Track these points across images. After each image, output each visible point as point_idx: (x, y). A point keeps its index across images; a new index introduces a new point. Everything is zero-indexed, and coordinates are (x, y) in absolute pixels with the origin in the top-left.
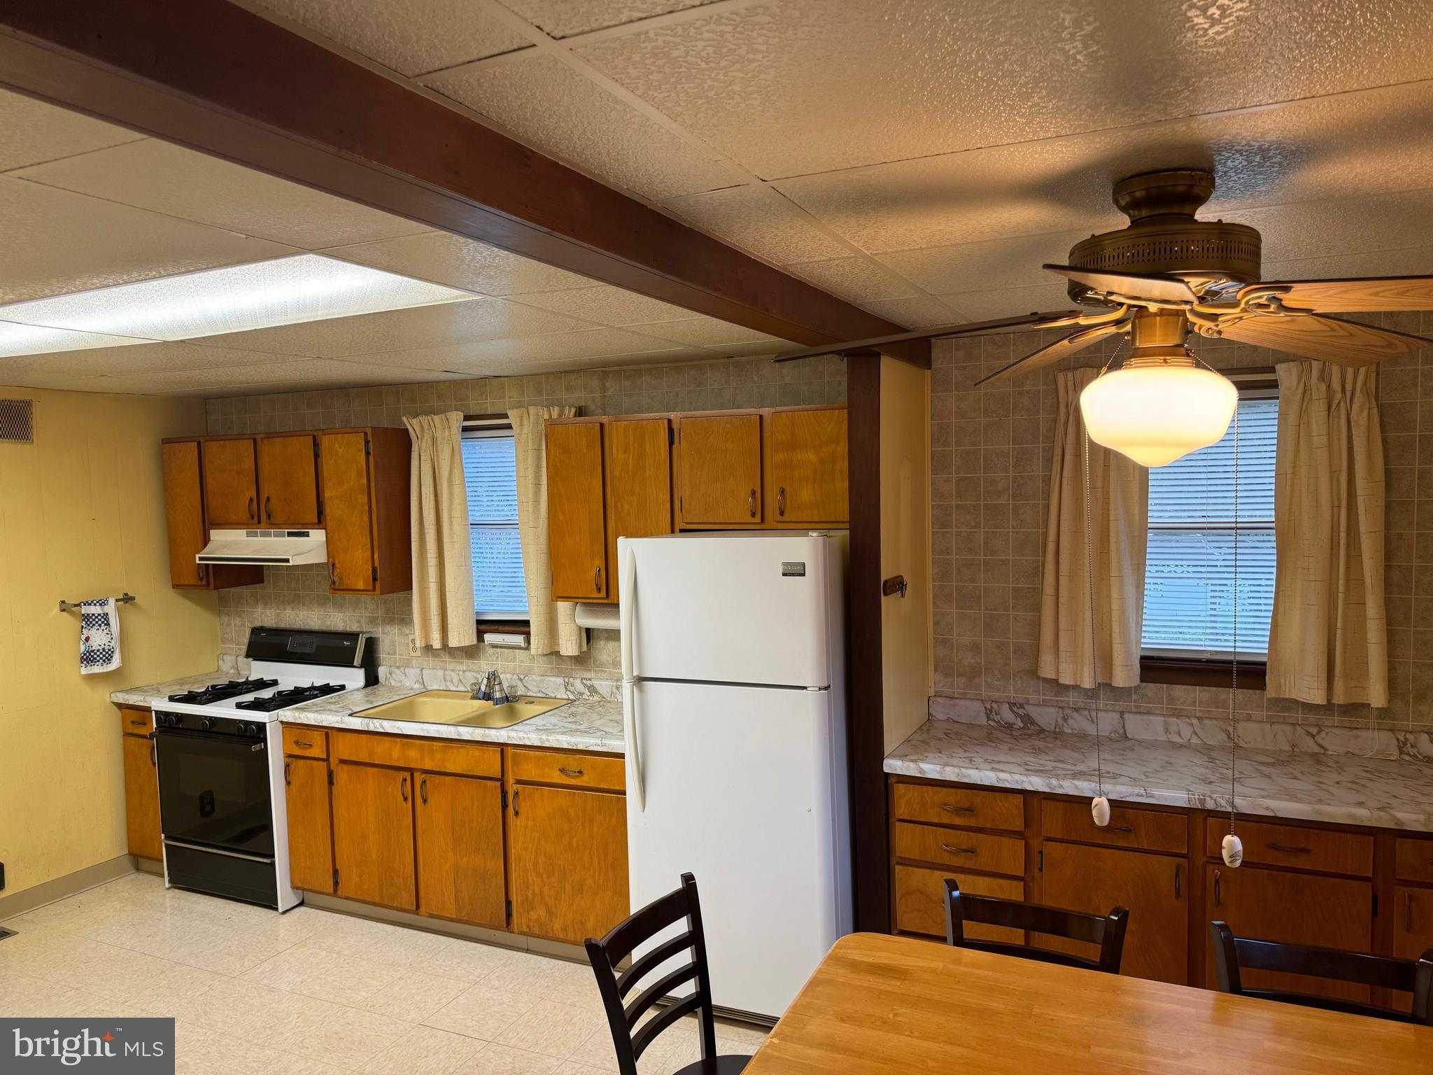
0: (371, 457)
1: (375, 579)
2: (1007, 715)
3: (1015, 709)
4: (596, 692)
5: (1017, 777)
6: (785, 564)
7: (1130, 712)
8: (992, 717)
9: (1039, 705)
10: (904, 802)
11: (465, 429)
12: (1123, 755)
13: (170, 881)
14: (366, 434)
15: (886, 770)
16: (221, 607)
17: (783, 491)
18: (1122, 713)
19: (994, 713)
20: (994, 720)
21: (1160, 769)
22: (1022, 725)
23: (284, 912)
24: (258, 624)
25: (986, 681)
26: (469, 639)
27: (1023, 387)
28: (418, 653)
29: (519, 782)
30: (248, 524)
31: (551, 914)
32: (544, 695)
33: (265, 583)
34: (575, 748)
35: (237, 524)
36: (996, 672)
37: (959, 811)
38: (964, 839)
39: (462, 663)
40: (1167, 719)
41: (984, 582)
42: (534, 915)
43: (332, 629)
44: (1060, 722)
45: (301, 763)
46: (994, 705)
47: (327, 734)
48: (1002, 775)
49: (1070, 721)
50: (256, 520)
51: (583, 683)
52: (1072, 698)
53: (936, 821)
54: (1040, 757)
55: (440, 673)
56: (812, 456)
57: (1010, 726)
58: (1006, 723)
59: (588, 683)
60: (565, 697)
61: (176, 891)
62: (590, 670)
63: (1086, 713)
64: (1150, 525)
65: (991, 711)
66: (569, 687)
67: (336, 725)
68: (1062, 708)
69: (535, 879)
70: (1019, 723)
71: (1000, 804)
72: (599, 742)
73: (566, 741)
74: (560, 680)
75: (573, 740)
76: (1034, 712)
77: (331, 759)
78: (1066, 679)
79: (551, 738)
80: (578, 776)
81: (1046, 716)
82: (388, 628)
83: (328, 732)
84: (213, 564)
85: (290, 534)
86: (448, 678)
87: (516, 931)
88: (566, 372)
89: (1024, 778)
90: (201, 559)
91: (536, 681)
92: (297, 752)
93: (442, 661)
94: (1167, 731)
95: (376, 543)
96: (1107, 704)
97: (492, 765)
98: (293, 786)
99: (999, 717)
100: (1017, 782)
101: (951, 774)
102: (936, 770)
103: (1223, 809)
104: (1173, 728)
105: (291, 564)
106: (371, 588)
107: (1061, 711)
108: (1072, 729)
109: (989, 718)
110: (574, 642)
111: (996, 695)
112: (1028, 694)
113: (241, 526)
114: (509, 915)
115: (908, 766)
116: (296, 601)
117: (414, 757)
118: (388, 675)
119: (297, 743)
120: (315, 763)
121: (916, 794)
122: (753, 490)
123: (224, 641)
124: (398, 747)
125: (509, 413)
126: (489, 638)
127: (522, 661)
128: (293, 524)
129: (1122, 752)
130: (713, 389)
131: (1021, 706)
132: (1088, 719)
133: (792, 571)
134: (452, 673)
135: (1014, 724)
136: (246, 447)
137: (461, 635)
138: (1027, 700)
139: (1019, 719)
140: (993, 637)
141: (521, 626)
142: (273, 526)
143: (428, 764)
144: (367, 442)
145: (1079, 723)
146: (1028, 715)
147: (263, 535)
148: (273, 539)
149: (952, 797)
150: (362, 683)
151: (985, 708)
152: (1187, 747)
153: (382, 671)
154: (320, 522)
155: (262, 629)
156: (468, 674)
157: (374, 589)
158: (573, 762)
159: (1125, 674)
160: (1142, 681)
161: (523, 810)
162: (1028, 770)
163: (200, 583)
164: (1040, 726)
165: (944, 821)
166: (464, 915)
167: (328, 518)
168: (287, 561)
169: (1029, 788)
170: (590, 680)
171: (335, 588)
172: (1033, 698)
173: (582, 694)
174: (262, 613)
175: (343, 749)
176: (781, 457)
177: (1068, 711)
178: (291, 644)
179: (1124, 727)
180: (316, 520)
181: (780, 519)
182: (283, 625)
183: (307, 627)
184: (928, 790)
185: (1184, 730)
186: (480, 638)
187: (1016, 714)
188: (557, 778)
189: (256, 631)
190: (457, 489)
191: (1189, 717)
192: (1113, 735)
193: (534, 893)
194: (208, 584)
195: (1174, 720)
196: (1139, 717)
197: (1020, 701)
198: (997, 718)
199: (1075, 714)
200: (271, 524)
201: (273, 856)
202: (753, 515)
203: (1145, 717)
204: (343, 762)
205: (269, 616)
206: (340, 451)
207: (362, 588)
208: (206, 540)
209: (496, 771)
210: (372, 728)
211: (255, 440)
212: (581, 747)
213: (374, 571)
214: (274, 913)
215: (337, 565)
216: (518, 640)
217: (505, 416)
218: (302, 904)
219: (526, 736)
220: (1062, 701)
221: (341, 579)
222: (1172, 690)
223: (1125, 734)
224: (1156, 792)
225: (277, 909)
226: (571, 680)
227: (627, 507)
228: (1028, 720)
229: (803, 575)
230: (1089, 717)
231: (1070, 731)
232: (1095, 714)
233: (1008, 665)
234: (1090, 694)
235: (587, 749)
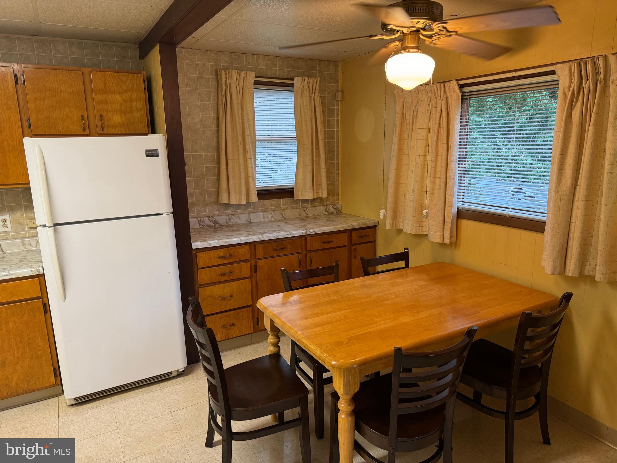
2: (207, 222)
3: (210, 219)
5: (247, 238)
6: (146, 151)
7: (251, 213)
9: (219, 216)
10: (202, 260)
17: (102, 116)
18: (249, 214)
19: (202, 222)
20: (202, 225)
22: (213, 225)
25: (197, 209)
27: (203, 75)
36: (201, 204)
37: (225, 257)
40: (264, 213)
41: (193, 165)
44: (228, 221)
46: (202, 219)
48: (242, 238)
49: (232, 220)
52: (231, 211)
56: (118, 98)
57: (209, 226)
58: (207, 225)
63: (237, 215)
65: (201, 221)
68: (228, 215)
70: (212, 224)
71: (241, 250)
76: (217, 218)
78: (233, 202)
81: (222, 220)
89: (250, 238)
94: (264, 217)
96: (243, 211)
99: (204, 223)
100: (247, 240)
101: (222, 242)
102: (216, 242)
103: (312, 233)
104: (266, 216)
107: (228, 216)
108: (232, 223)
109: (200, 225)
111: (201, 214)
112: (214, 211)
115: (203, 244)
121: (207, 255)
122: (82, 115)
129: (259, 226)
131: (212, 217)
132: (238, 218)
133: (152, 153)
135: (210, 225)
138: (214, 214)
139: (212, 223)
140: (198, 189)
145: (235, 220)
146: (216, 220)
151: (198, 220)
152: (271, 221)
160: (259, 200)
164: (220, 224)
165: (219, 263)
169: (252, 241)
172: (216, 213)
177: (230, 216)
179: (250, 219)
184: (212, 253)
185: (269, 216)
187: (211, 221)
191: (270, 211)
192: (247, 222)
195: (266, 213)
196: (255, 214)
197: (211, 215)
198: (203, 224)
199: (233, 217)
202: (84, 130)
203: (257, 214)
220: (227, 212)
222: (264, 202)
223: (251, 221)
228: (215, 222)
229: (158, 156)
230: (238, 217)
231: (231, 224)
232: (240, 216)
233: (205, 200)
234: (237, 208)
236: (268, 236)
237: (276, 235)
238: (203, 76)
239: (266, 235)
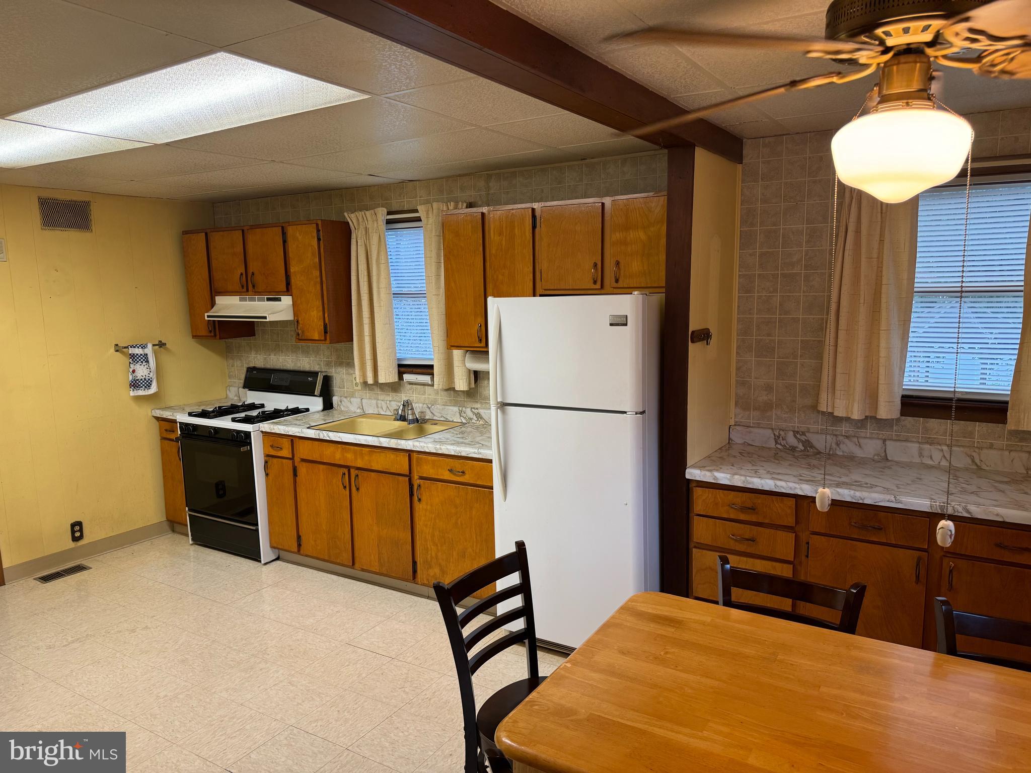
0: (321, 242)
1: (326, 332)
2: (791, 440)
3: (798, 436)
4: (481, 418)
5: (791, 485)
6: (612, 317)
7: (891, 440)
8: (779, 442)
9: (818, 433)
10: (701, 501)
11: (389, 222)
12: (882, 471)
13: (193, 540)
14: (317, 225)
15: (688, 476)
16: (227, 353)
17: (618, 263)
18: (884, 441)
19: (781, 439)
20: (781, 444)
21: (910, 482)
22: (803, 448)
23: (266, 564)
24: (252, 365)
25: (776, 414)
26: (392, 377)
27: (817, 177)
28: (359, 387)
29: (421, 478)
30: (240, 292)
31: (443, 572)
32: (445, 419)
33: (256, 336)
34: (459, 455)
35: (232, 292)
36: (785, 407)
37: (744, 509)
38: (747, 531)
39: (389, 395)
40: (921, 446)
41: (778, 336)
42: (431, 572)
43: (302, 369)
45: (275, 460)
46: (782, 433)
47: (292, 441)
48: (779, 483)
49: (841, 446)
50: (245, 289)
51: (472, 411)
52: (844, 428)
53: (725, 516)
54: (813, 471)
55: (374, 402)
56: (642, 235)
57: (793, 449)
58: (790, 447)
59: (476, 411)
60: (460, 421)
61: (197, 546)
62: (477, 402)
63: (855, 440)
64: (916, 290)
65: (779, 437)
66: (463, 414)
67: (298, 435)
68: (836, 435)
69: (432, 547)
70: (801, 447)
71: (777, 505)
72: (477, 451)
73: (453, 450)
74: (456, 409)
75: (458, 449)
76: (813, 438)
77: (295, 458)
78: (840, 413)
79: (443, 447)
80: (462, 475)
81: (820, 442)
82: (339, 369)
83: (293, 439)
84: (218, 321)
85: (269, 299)
86: (379, 406)
87: (420, 583)
88: (460, 176)
89: (797, 486)
90: (208, 316)
91: (439, 409)
92: (273, 453)
93: (375, 394)
94: (921, 455)
95: (326, 306)
96: (873, 433)
97: (402, 465)
98: (270, 477)
99: (784, 441)
100: (791, 488)
101: (738, 481)
102: (727, 478)
103: (959, 515)
104: (926, 453)
105: (268, 320)
106: (323, 338)
107: (835, 437)
108: (843, 452)
109: (776, 443)
110: (465, 380)
111: (784, 425)
112: (810, 424)
113: (236, 294)
114: (415, 572)
115: (705, 474)
116: (277, 348)
117: (350, 458)
118: (339, 403)
119: (272, 446)
120: (284, 461)
121: (710, 495)
122: (595, 263)
123: (230, 377)
124: (339, 451)
125: (419, 208)
126: (406, 377)
127: (430, 395)
128: (270, 292)
129: (882, 470)
130: (570, 186)
131: (803, 434)
132: (856, 445)
134: (382, 402)
135: (797, 447)
136: (239, 234)
137: (387, 375)
138: (808, 429)
139: (801, 444)
140: (783, 380)
141: (427, 369)
142: (257, 294)
143: (360, 464)
144: (318, 231)
145: (849, 447)
146: (808, 441)
147: (251, 300)
148: (257, 303)
149: (739, 498)
150: (321, 407)
151: (774, 434)
152: (937, 467)
153: (335, 400)
154: (288, 291)
155: (254, 368)
156: (393, 403)
157: (325, 339)
158: (457, 465)
159: (888, 409)
160: (906, 415)
161: (424, 498)
162: (801, 480)
163: (210, 335)
164: (817, 449)
165: (732, 516)
166: (384, 571)
167: (293, 287)
169: (800, 493)
170: (477, 409)
171: (300, 338)
172: (813, 427)
173: (471, 419)
174: (254, 358)
175: (303, 451)
176: (618, 236)
177: (841, 438)
178: (273, 378)
179: (885, 451)
180: (285, 290)
181: (615, 285)
182: (268, 366)
183: (285, 368)
184: (720, 493)
185: (936, 455)
186: (401, 378)
187: (799, 440)
188: (447, 476)
189: (250, 370)
190: (382, 267)
191: (940, 445)
193: (431, 557)
194: (215, 335)
196: (898, 444)
197: (802, 430)
198: (783, 443)
199: (846, 441)
200: (255, 292)
201: (257, 525)
202: (595, 282)
203: (904, 444)
204: (303, 460)
205: (259, 360)
206: (300, 238)
207: (317, 338)
208: (213, 304)
209: (405, 470)
210: (322, 437)
211: (243, 231)
212: (463, 454)
213: (325, 326)
214: (259, 563)
215: (300, 322)
216: (426, 379)
217: (416, 211)
218: (278, 559)
219: (425, 445)
220: (837, 430)
221: (303, 332)
222: (927, 422)
223: (886, 456)
224: (904, 499)
225: (260, 561)
226: (464, 409)
227: (500, 277)
228: (808, 444)
229: (626, 325)
230: (857, 443)
231: (841, 454)
232: (861, 441)
233: (794, 401)
234: (860, 425)
235: (468, 456)
236: (838, 493)
237: (858, 494)
238: (818, 178)
239: (835, 490)
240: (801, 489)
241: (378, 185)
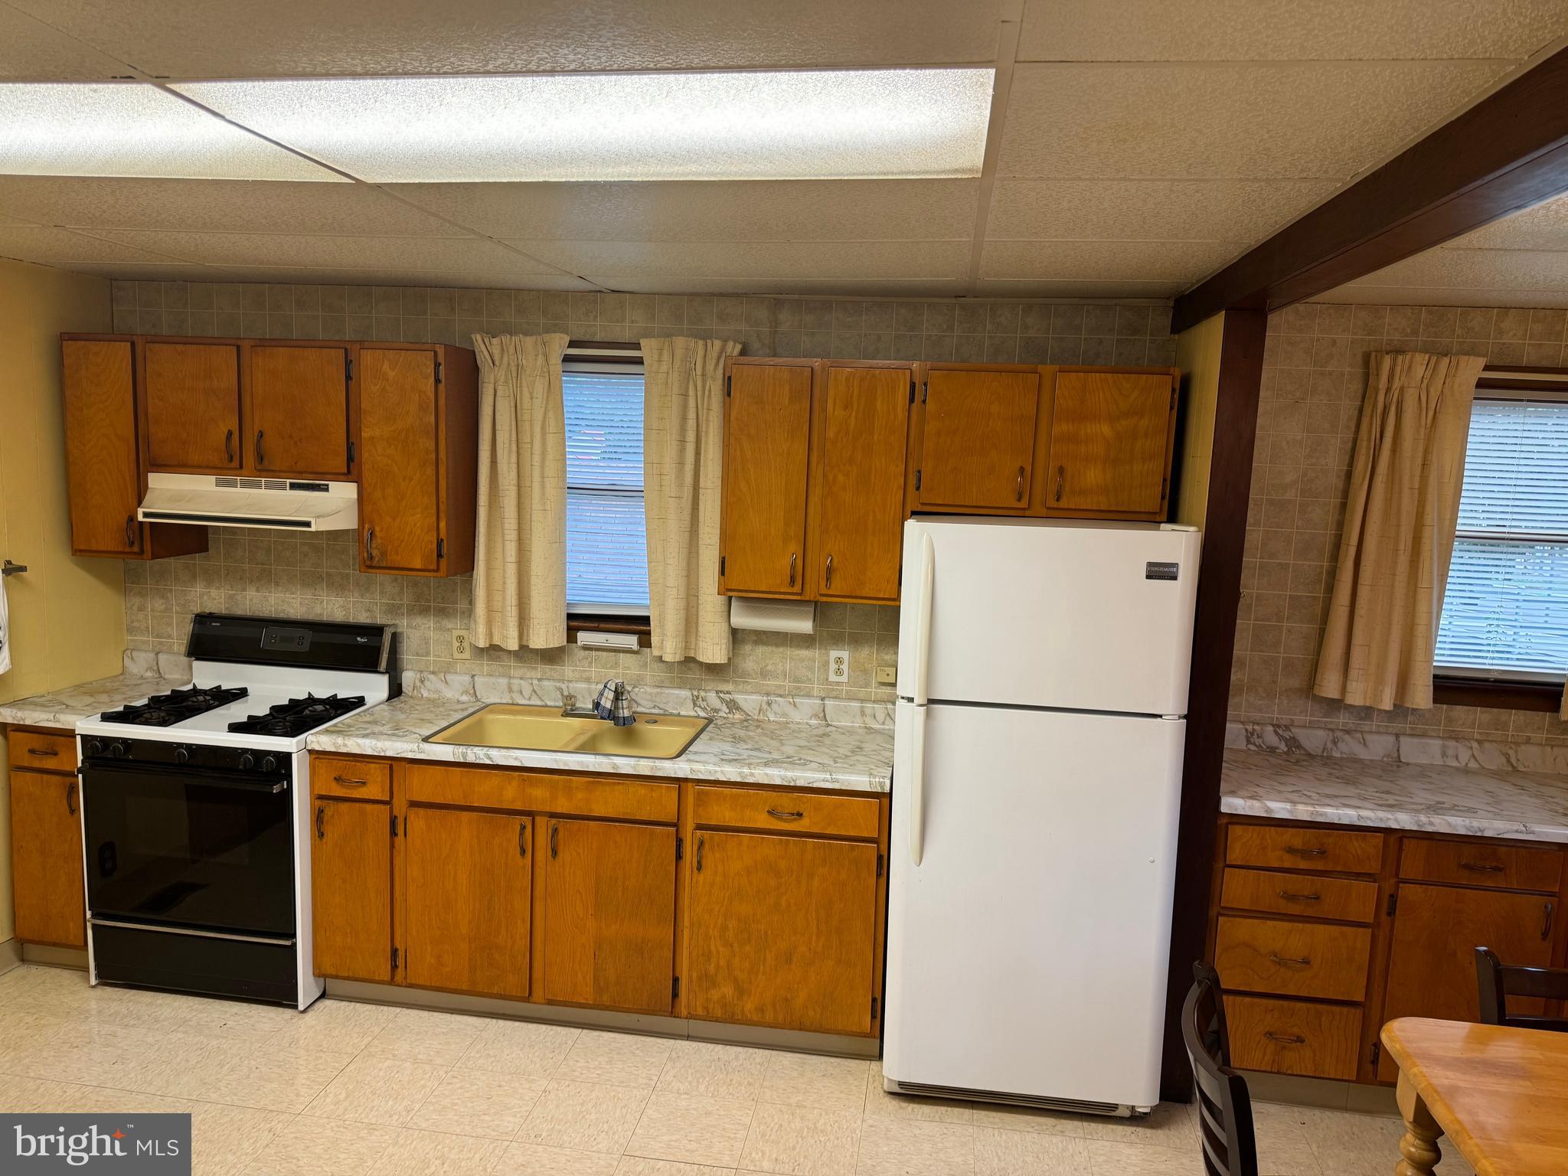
0: (442, 386)
1: (440, 555)
2: (1270, 737)
3: (1280, 732)
4: (738, 708)
6: (1150, 564)
7: (1404, 734)
8: (1252, 740)
9: (1305, 727)
10: (1239, 846)
11: (567, 359)
13: (98, 976)
14: (436, 353)
15: (1224, 809)
16: (127, 582)
17: (1061, 470)
18: (1397, 736)
19: (1256, 736)
20: (1255, 744)
22: (1286, 749)
23: (304, 1012)
24: (198, 610)
25: (1247, 700)
26: (558, 639)
27: (1325, 367)
28: (467, 655)
29: (700, 827)
30: (226, 468)
31: (741, 992)
32: (661, 712)
33: (210, 552)
34: (792, 784)
35: (200, 467)
36: (1260, 690)
37: (1304, 854)
38: (1304, 885)
39: (536, 668)
40: (1446, 743)
41: (1257, 589)
42: (715, 995)
43: (325, 618)
44: (1329, 745)
45: (344, 807)
46: (1256, 727)
47: (391, 767)
48: (1365, 813)
49: (1340, 745)
50: (236, 463)
51: (719, 697)
52: (1342, 719)
53: (1276, 865)
55: (504, 681)
56: (1106, 429)
57: (1272, 750)
58: (1268, 747)
59: (727, 697)
60: (693, 713)
62: (728, 681)
63: (1359, 735)
64: (1457, 533)
65: (1252, 734)
66: (700, 702)
67: (410, 756)
68: (1332, 730)
69: (721, 949)
70: (1283, 747)
71: (1356, 844)
72: (829, 777)
73: (780, 776)
74: (685, 693)
75: (789, 774)
76: (1301, 734)
77: (395, 801)
79: (756, 772)
80: (795, 820)
81: (1313, 739)
82: (418, 620)
83: (392, 763)
84: (151, 523)
85: (293, 486)
86: (515, 688)
87: (684, 1012)
88: (721, 295)
89: (1390, 816)
90: (146, 515)
91: (651, 694)
92: (338, 791)
93: (503, 666)
94: (1444, 755)
95: (442, 507)
97: (665, 804)
98: (329, 836)
99: (1260, 740)
100: (1381, 820)
101: (1303, 812)
102: (1287, 809)
104: (1450, 752)
105: (313, 529)
106: (434, 566)
107: (1331, 734)
108: (1341, 753)
109: (1249, 742)
110: (724, 646)
111: (1257, 716)
112: (1295, 714)
113: (208, 471)
114: (675, 995)
115: (1253, 805)
116: (265, 577)
117: (539, 796)
118: (418, 684)
119: (338, 779)
120: (368, 807)
121: (1255, 835)
122: (1021, 467)
123: (131, 630)
124: (515, 783)
125: (643, 342)
126: (583, 637)
127: (628, 668)
128: (301, 473)
130: (931, 336)
133: (1160, 572)
134: (522, 682)
135: (1277, 748)
137: (547, 633)
138: (1292, 720)
139: (1283, 743)
140: (1260, 651)
141: (638, 625)
142: (264, 474)
143: (562, 806)
144: (437, 365)
145: (1350, 746)
146: (1294, 738)
147: (244, 485)
148: (263, 491)
149: (1296, 838)
150: (385, 694)
151: (1246, 730)
152: (1466, 771)
153: (408, 678)
154: (350, 471)
155: (212, 617)
156: (546, 683)
157: (437, 570)
158: (786, 802)
160: (1435, 701)
161: (708, 862)
163: (128, 549)
164: (1305, 750)
165: (1287, 865)
166: (606, 999)
167: (366, 468)
168: (308, 524)
169: (1395, 826)
170: (728, 693)
171: (369, 564)
172: (1299, 719)
173: (717, 711)
174: (201, 596)
175: (421, 787)
176: (1064, 427)
177: (1339, 734)
178: (266, 640)
179: (1398, 751)
180: (345, 470)
181: (1054, 504)
182: (239, 611)
183: (282, 616)
184: (1271, 832)
185: (1462, 754)
186: (571, 638)
187: (1281, 738)
188: (763, 821)
189: (202, 620)
190: (551, 440)
191: (1468, 740)
192: (1385, 759)
193: (718, 967)
194: (142, 552)
195: (1452, 743)
196: (1416, 740)
197: (1284, 722)
198: (1258, 741)
199: (1347, 737)
200: (259, 470)
201: (294, 935)
202: (1019, 500)
203: (1424, 740)
204: (414, 804)
205: (217, 599)
206: (391, 374)
207: (419, 566)
208: (141, 491)
209: (669, 812)
210: (471, 759)
211: (239, 348)
212: (801, 783)
213: (440, 543)
214: (288, 1013)
215: (377, 533)
216: (631, 641)
217: (637, 346)
218: (323, 996)
220: (1331, 722)
221: (384, 554)
222: (1451, 711)
223: (1399, 757)
224: (1535, 828)
225: (296, 1007)
226: (702, 694)
227: (841, 478)
228: (1293, 743)
229: (1174, 578)
230: (1362, 740)
231: (1339, 755)
232: (1368, 737)
233: (1275, 682)
234: (1363, 715)
235: (810, 785)
236: (1449, 824)
237: (1475, 822)
238: (1327, 369)
239: (1443, 819)
240: (1396, 820)
241: (539, 291)
